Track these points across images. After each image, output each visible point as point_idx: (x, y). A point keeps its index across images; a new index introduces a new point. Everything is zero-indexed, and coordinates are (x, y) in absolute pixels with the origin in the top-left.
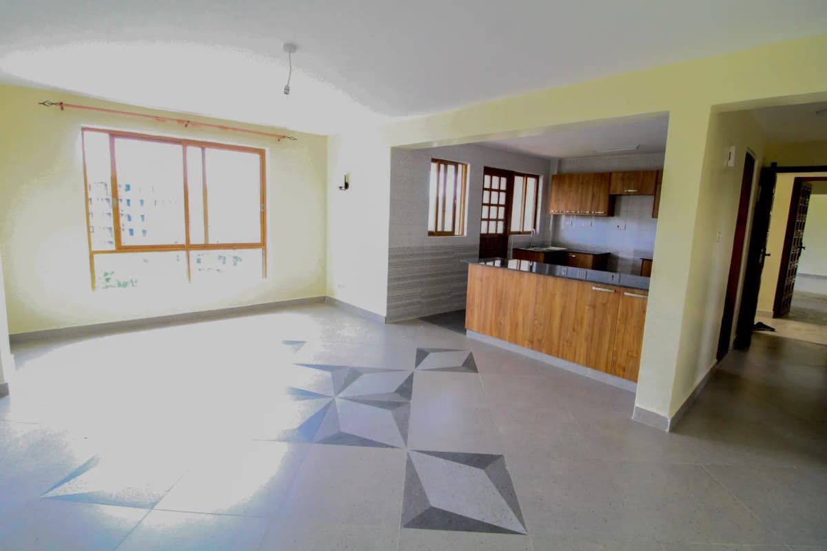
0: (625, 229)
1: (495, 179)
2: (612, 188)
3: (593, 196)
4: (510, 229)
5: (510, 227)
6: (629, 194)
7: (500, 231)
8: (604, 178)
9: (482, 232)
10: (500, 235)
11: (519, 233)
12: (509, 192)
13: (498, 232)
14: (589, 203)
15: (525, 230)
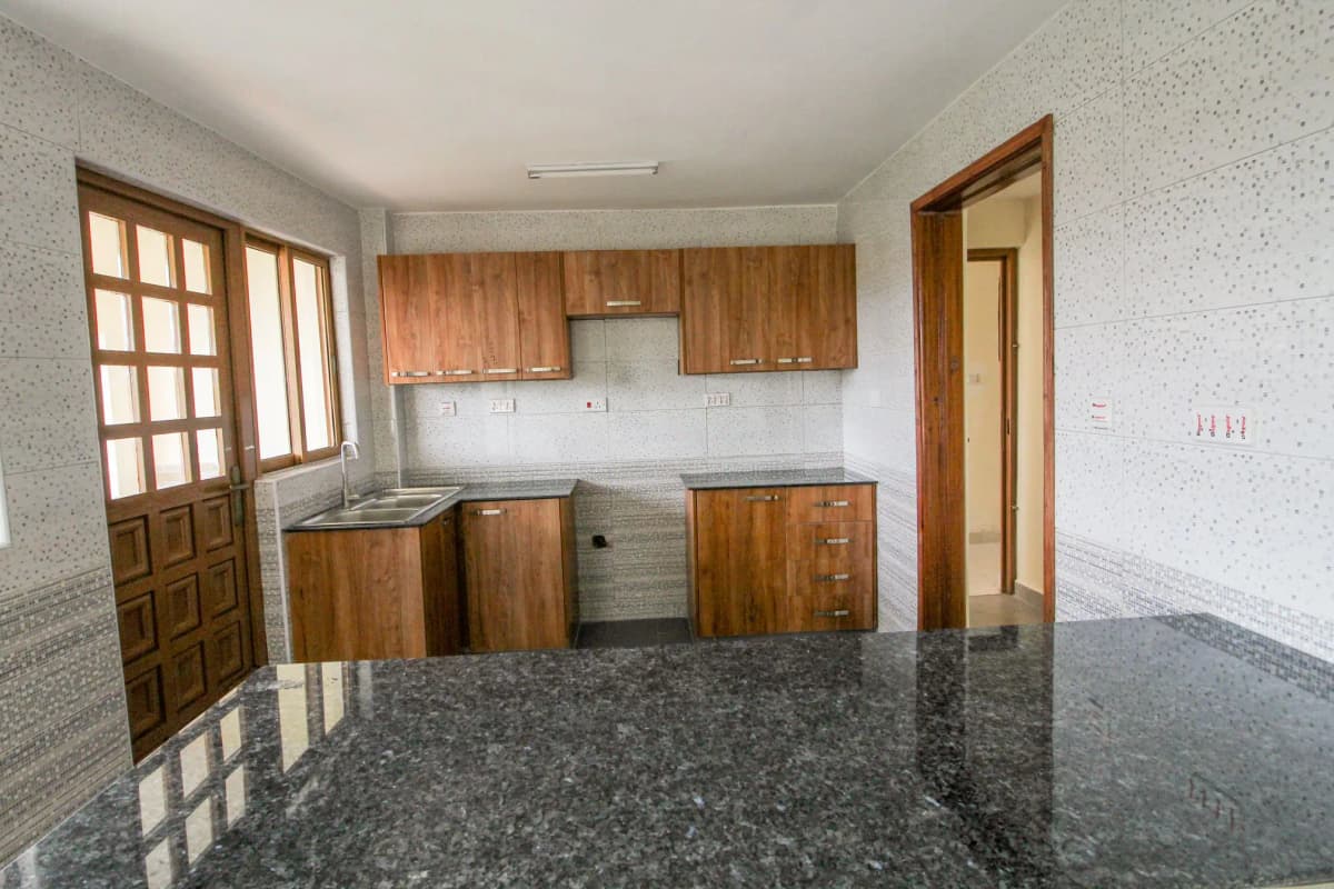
0: (607, 411)
1: (153, 243)
2: (571, 296)
3: (521, 321)
4: (256, 451)
5: (256, 440)
6: (617, 315)
7: (213, 465)
8: (545, 269)
9: (115, 495)
10: (213, 485)
11: (293, 462)
12: (229, 299)
13: (205, 475)
14: (511, 342)
15: (311, 447)
